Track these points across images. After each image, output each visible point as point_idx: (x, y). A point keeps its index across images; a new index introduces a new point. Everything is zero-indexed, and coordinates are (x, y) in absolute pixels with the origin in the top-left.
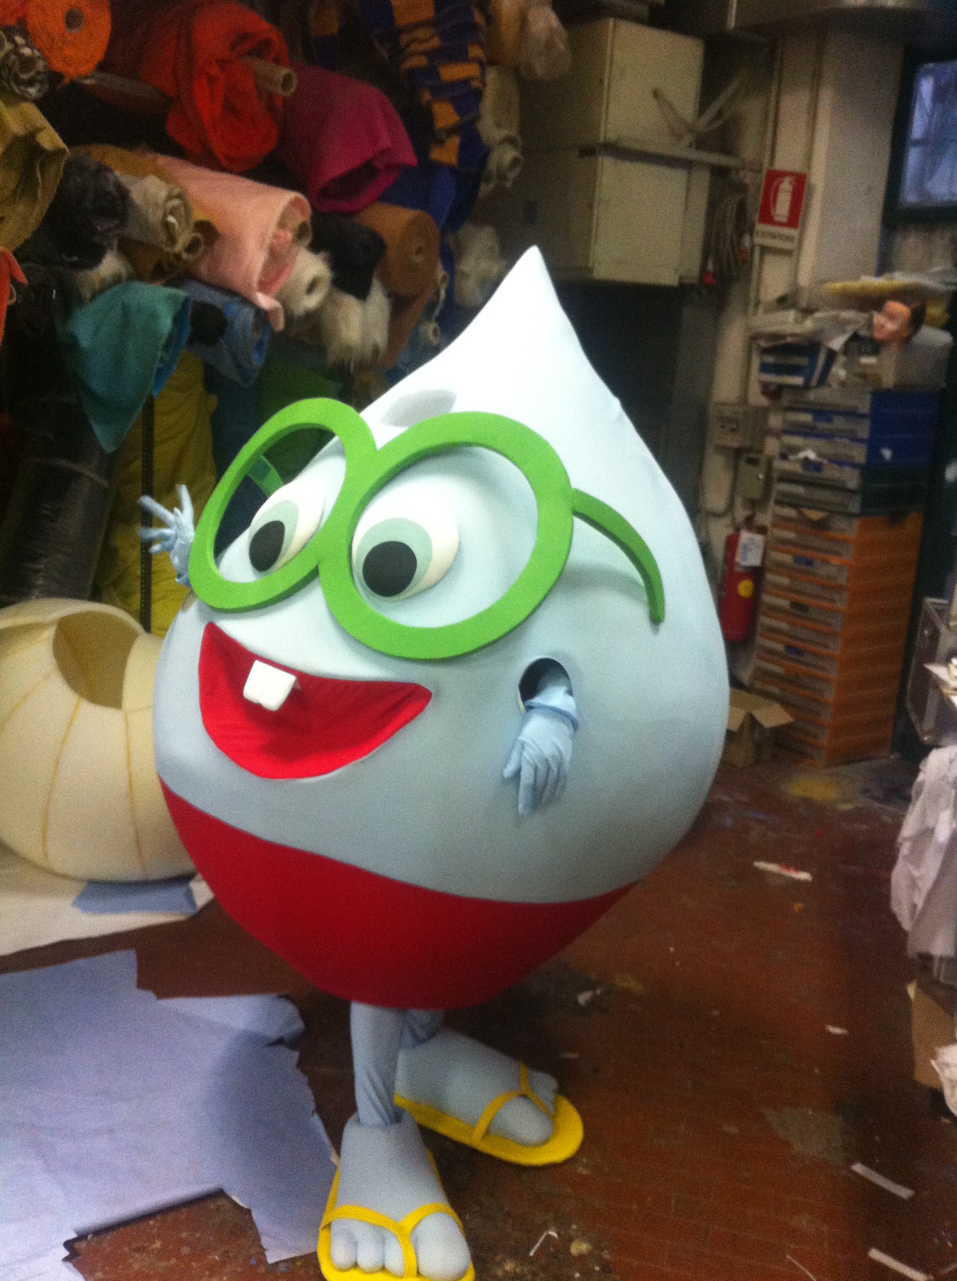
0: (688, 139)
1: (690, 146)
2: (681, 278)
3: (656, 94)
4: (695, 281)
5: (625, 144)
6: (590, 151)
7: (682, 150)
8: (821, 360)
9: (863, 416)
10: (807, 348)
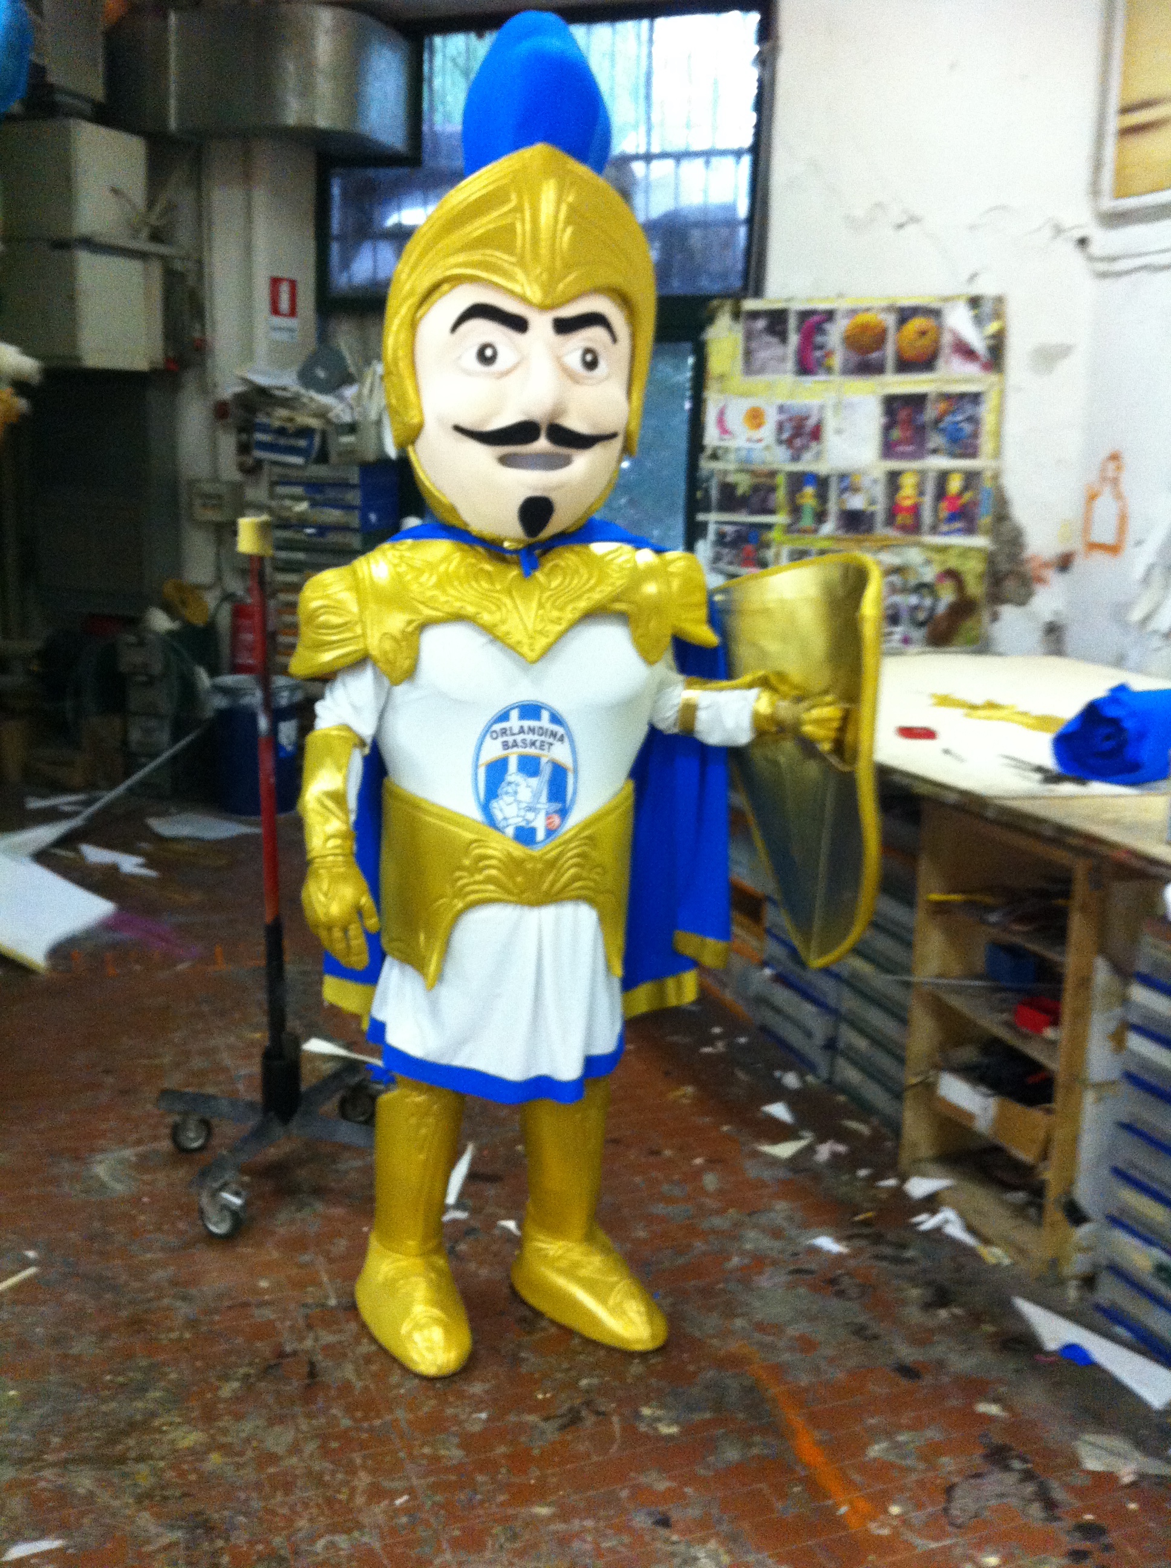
0: (145, 233)
1: (147, 238)
2: (151, 364)
3: (115, 191)
4: (162, 366)
6: (64, 245)
7: (143, 244)
8: (317, 440)
9: (354, 486)
10: (306, 432)
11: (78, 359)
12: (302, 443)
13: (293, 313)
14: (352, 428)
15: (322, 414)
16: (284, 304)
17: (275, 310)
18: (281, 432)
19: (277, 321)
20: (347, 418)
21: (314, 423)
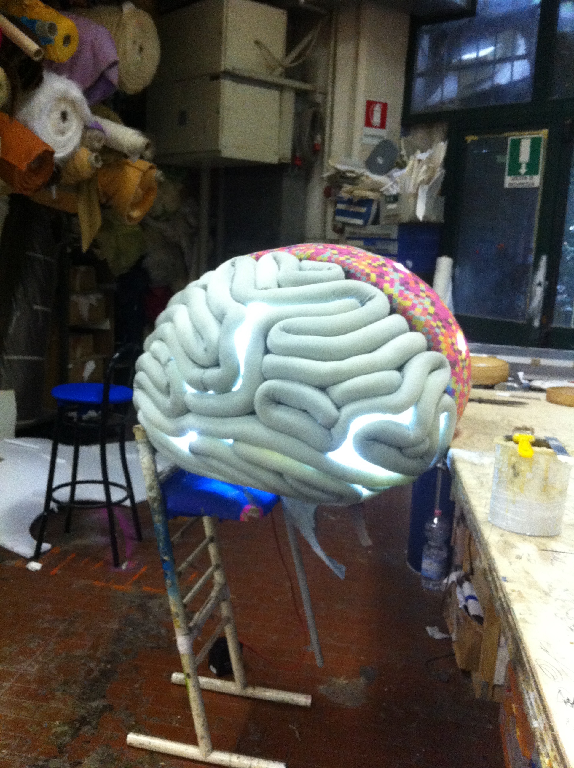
0: (279, 70)
1: (281, 75)
2: (280, 159)
3: (256, 42)
4: (289, 162)
5: (238, 72)
6: (216, 77)
7: (276, 78)
8: (374, 208)
9: (393, 240)
10: (365, 202)
11: (219, 151)
12: (364, 210)
13: (383, 125)
14: (395, 198)
15: (376, 188)
16: (376, 119)
17: (368, 123)
18: (350, 202)
19: (370, 131)
20: (394, 191)
21: (371, 195)
